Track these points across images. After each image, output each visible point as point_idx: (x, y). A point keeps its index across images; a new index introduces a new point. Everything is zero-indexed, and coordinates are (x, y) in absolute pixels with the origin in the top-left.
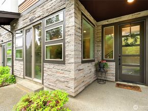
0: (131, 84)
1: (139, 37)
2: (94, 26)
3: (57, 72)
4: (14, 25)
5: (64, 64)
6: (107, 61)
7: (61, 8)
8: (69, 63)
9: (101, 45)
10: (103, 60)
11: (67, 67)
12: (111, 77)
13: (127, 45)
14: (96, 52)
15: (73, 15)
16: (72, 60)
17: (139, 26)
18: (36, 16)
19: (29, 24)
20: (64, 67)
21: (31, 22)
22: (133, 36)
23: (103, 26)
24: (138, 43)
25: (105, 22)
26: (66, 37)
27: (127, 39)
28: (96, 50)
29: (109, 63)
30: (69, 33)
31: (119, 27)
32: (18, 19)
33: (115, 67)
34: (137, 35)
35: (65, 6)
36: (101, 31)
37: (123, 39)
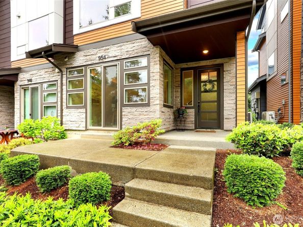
0: (209, 130)
1: (216, 83)
2: (173, 69)
3: (140, 115)
4: (67, 59)
5: (149, 106)
6: (186, 108)
7: (145, 53)
8: (154, 105)
9: (179, 90)
10: (181, 106)
11: (151, 108)
12: (190, 125)
13: (206, 91)
14: (174, 98)
15: (158, 62)
16: (158, 102)
17: (216, 72)
18: (110, 55)
19: (97, 62)
20: (149, 109)
21: (101, 61)
22: (210, 81)
23: (183, 69)
24: (216, 88)
25: (184, 65)
26: (151, 82)
27: (206, 85)
28: (174, 96)
29: (188, 110)
30: (154, 78)
31: (198, 72)
32: (73, 53)
33: (194, 114)
34: (214, 81)
35: (149, 53)
36: (180, 74)
37: (202, 84)
